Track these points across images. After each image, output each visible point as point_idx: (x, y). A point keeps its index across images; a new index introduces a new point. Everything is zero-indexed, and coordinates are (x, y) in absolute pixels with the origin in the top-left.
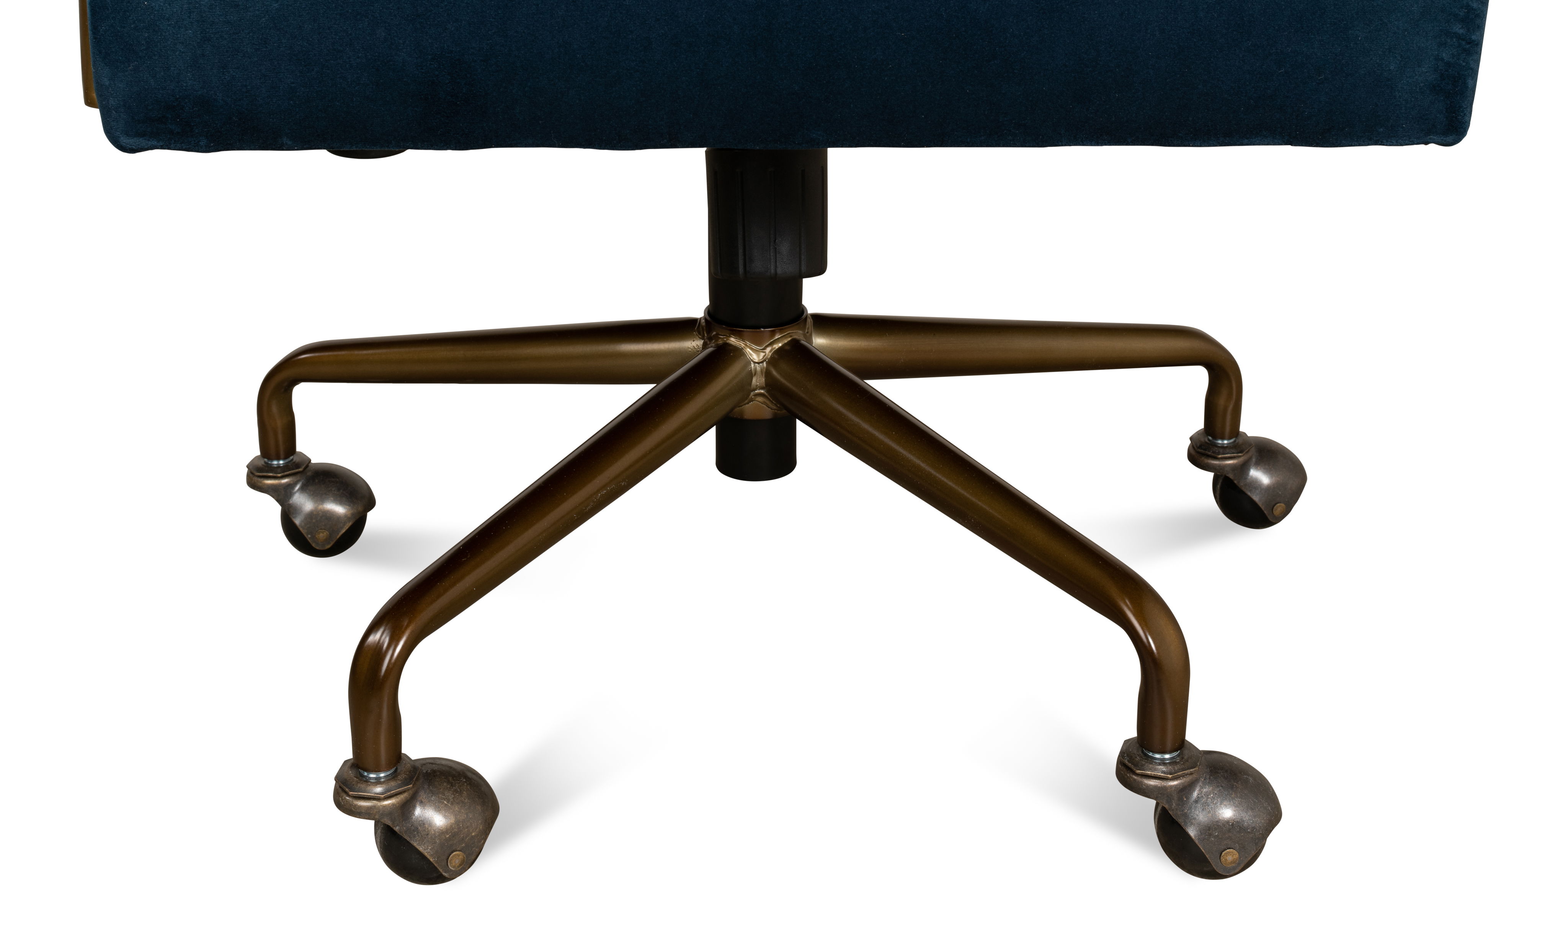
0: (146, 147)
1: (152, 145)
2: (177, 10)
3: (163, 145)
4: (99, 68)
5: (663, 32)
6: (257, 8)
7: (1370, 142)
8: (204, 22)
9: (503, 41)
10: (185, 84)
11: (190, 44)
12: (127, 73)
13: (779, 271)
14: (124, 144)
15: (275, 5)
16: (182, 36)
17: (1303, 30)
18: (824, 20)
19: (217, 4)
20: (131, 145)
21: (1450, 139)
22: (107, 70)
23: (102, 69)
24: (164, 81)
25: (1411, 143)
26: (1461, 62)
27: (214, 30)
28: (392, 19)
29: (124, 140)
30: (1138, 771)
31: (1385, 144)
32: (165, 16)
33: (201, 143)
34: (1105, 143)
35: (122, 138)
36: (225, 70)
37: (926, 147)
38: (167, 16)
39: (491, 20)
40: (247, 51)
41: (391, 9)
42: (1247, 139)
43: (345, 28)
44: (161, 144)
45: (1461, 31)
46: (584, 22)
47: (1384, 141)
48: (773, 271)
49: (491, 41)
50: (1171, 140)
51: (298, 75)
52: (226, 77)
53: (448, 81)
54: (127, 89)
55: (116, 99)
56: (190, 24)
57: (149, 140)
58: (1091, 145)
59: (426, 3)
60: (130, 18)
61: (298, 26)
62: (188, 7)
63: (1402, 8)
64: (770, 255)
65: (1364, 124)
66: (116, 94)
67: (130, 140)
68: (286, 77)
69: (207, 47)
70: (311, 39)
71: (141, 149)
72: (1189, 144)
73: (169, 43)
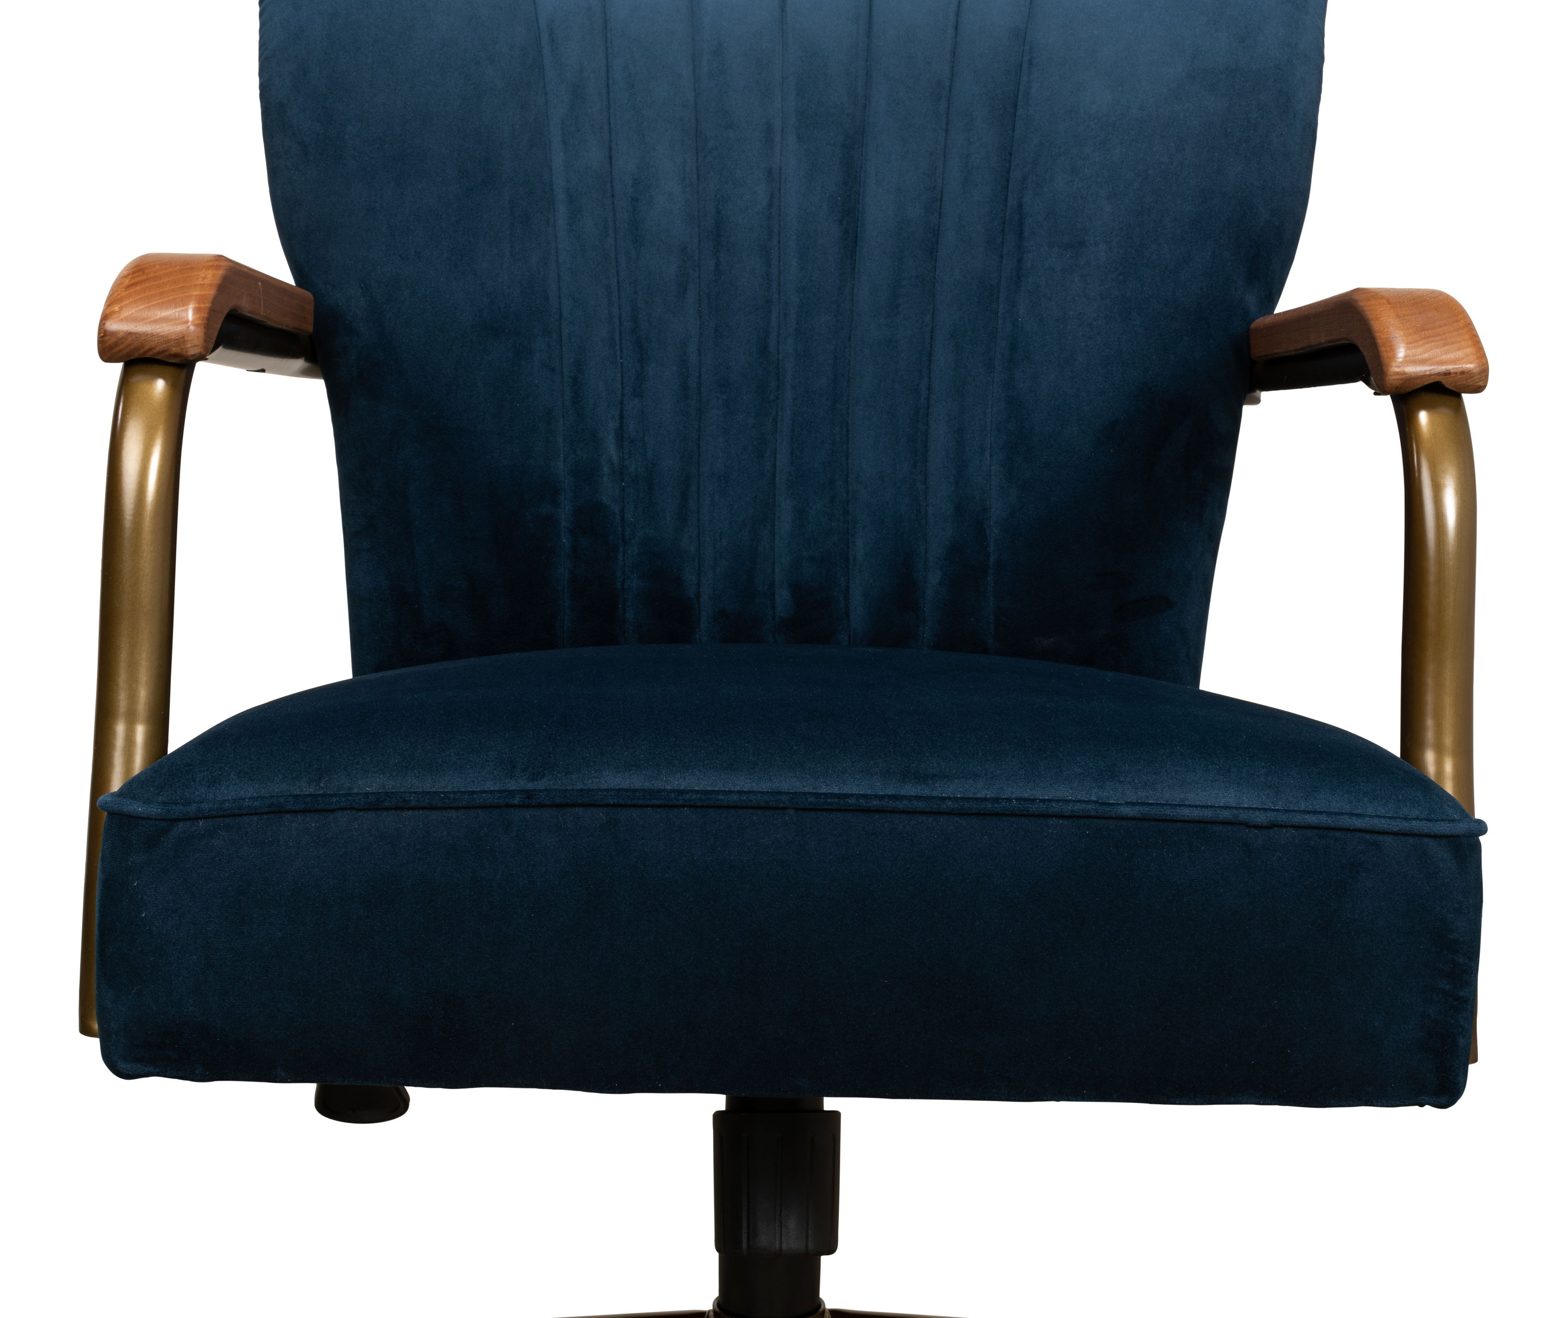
0: (142, 1073)
1: (149, 1071)
2: (183, 935)
3: (159, 1072)
4: (103, 991)
5: (652, 972)
6: (261, 936)
7: (1360, 1103)
8: (209, 948)
9: (497, 978)
10: (186, 1010)
11: (194, 969)
12: (130, 997)
13: (784, 1247)
14: (121, 1069)
15: (279, 934)
16: (187, 961)
17: (1284, 984)
18: (809, 965)
19: (223, 930)
20: (128, 1071)
21: (1442, 1100)
22: (111, 993)
23: (106, 992)
24: (166, 1006)
25: (1402, 1104)
26: (1450, 1019)
27: (218, 956)
28: (390, 952)
29: (122, 1065)
31: (1375, 1104)
32: (171, 940)
33: (197, 1071)
34: (1090, 1098)
35: (120, 1063)
36: (225, 998)
37: (912, 1099)
38: (174, 940)
39: (486, 956)
40: (248, 979)
41: (391, 942)
42: (1233, 1097)
43: (345, 959)
44: (158, 1071)
45: (1448, 987)
46: (577, 960)
47: (1374, 1101)
48: (777, 1246)
49: (485, 977)
50: (1157, 1097)
51: (297, 1005)
52: (226, 1004)
53: (441, 1017)
54: (129, 1013)
55: (117, 1023)
56: (195, 949)
57: (146, 1066)
58: (1077, 1101)
59: (425, 937)
60: (137, 941)
61: (300, 956)
62: (194, 933)
63: (1384, 963)
64: (775, 1230)
65: (1352, 1083)
66: (118, 1017)
67: (128, 1065)
68: (285, 1007)
69: (210, 973)
70: (311, 969)
71: (137, 1075)
72: (1176, 1102)
73: (173, 967)
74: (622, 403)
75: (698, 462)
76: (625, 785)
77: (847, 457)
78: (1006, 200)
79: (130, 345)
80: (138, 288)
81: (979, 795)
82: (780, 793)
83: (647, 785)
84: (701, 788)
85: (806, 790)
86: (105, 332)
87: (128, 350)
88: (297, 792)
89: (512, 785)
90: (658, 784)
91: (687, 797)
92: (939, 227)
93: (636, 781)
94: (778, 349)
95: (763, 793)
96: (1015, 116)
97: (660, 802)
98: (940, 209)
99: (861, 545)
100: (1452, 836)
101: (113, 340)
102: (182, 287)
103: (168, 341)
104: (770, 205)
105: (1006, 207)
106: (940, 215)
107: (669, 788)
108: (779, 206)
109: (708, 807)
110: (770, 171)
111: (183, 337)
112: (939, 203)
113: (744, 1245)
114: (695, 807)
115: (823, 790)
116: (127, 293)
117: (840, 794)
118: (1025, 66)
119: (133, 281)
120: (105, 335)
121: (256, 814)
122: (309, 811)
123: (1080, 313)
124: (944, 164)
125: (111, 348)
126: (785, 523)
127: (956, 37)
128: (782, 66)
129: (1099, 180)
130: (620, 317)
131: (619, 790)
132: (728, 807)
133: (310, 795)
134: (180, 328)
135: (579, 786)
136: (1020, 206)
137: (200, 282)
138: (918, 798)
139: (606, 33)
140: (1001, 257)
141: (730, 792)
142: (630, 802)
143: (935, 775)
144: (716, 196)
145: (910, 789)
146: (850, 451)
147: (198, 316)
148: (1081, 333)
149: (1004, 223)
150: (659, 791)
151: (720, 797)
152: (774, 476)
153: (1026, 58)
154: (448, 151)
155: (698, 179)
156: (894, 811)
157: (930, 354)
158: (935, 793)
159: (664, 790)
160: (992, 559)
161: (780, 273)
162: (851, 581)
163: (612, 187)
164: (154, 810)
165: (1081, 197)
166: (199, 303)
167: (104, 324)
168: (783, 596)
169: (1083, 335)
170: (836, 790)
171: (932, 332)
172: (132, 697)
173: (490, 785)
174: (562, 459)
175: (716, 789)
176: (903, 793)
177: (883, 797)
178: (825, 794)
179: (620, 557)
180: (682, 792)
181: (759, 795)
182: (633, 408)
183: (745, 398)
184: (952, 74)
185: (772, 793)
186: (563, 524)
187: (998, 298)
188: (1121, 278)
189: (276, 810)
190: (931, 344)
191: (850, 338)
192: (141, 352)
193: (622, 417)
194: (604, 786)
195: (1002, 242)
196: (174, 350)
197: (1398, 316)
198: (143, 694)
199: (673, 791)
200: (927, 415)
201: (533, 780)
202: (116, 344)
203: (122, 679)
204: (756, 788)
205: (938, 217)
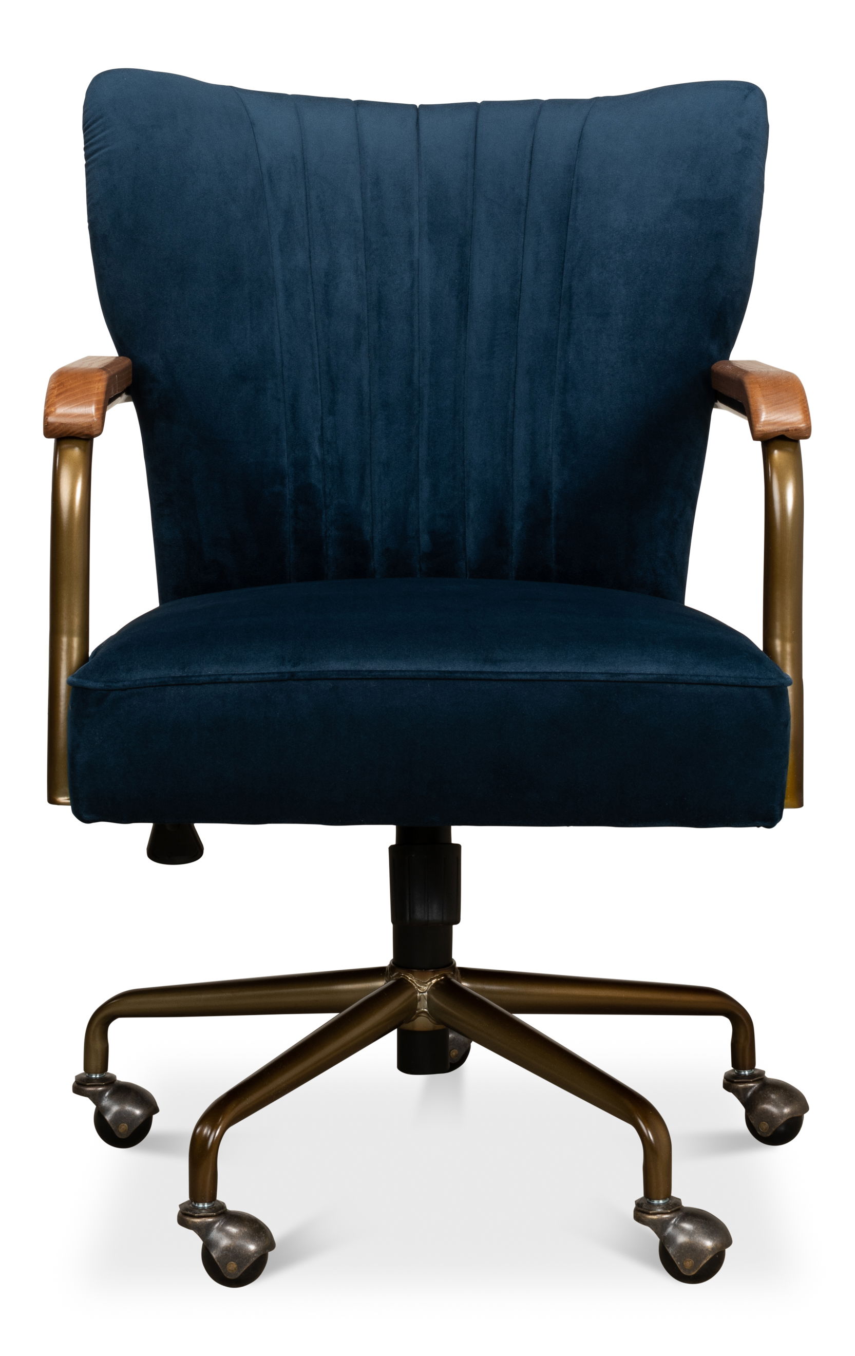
0: (95, 819)
7: (723, 825)
13: (430, 919)
14: (86, 818)
21: (770, 824)
24: (109, 785)
29: (83, 816)
30: (651, 1212)
31: (733, 826)
47: (731, 824)
48: (426, 919)
54: (89, 789)
55: (83, 794)
64: (425, 910)
65: (719, 815)
66: (83, 791)
67: (88, 816)
74: (322, 418)
75: (370, 455)
76: (341, 668)
77: (464, 449)
78: (562, 283)
79: (62, 430)
80: (63, 396)
81: (523, 671)
82: (421, 671)
83: (353, 668)
84: (381, 669)
85: (434, 669)
86: (48, 423)
87: (61, 432)
88: (173, 675)
89: (283, 669)
90: (359, 668)
91: (373, 674)
92: (520, 299)
93: (347, 666)
94: (419, 381)
95: (412, 671)
96: (568, 225)
97: (360, 677)
98: (521, 286)
99: (472, 506)
100: (770, 687)
101: (52, 427)
102: (87, 395)
103: (83, 428)
104: (412, 287)
105: (562, 287)
106: (520, 290)
107: (364, 669)
108: (418, 286)
109: (384, 679)
110: (411, 264)
111: (91, 425)
112: (519, 283)
113: (408, 918)
114: (378, 679)
115: (443, 669)
116: (58, 399)
117: (452, 671)
118: (574, 192)
119: (59, 392)
120: (47, 425)
121: (153, 686)
122: (180, 685)
123: (606, 359)
124: (523, 257)
125: (51, 431)
126: (425, 493)
127: (530, 169)
128: (419, 190)
129: (618, 273)
130: (319, 363)
131: (339, 671)
132: (394, 679)
133: (180, 677)
134: (89, 420)
135: (318, 669)
136: (570, 287)
137: (96, 392)
138: (492, 672)
139: (305, 172)
140: (559, 319)
141: (396, 671)
142: (345, 677)
143: (500, 661)
144: (377, 281)
145: (488, 668)
146: (465, 446)
147: (98, 413)
148: (607, 372)
149: (560, 297)
150: (359, 671)
151: (390, 674)
152: (418, 463)
153: (574, 187)
154: (210, 264)
155: (366, 269)
156: (480, 680)
157: (515, 382)
158: (501, 670)
159: (362, 671)
160: (553, 514)
161: (419, 331)
162: (467, 529)
163: (312, 277)
164: (99, 685)
165: (608, 284)
166: (98, 405)
167: (47, 419)
168: (425, 539)
169: (608, 374)
170: (450, 669)
171: (516, 368)
172: (71, 622)
173: (272, 670)
174: (286, 456)
175: (388, 669)
176: (484, 670)
177: (474, 673)
178: (444, 672)
179: (324, 516)
180: (371, 672)
181: (410, 673)
182: (329, 422)
183: (399, 414)
184: (528, 194)
185: (417, 671)
186: (288, 497)
187: (556, 347)
188: (631, 337)
189: (163, 684)
190: (515, 376)
191: (464, 372)
192: (68, 433)
193: (322, 428)
194: (331, 669)
195: (559, 310)
196: (86, 432)
197: (763, 396)
198: (76, 621)
199: (366, 671)
200: (513, 422)
201: (294, 666)
202: (54, 430)
203: (64, 613)
204: (409, 669)
205: (519, 292)
